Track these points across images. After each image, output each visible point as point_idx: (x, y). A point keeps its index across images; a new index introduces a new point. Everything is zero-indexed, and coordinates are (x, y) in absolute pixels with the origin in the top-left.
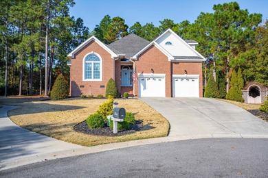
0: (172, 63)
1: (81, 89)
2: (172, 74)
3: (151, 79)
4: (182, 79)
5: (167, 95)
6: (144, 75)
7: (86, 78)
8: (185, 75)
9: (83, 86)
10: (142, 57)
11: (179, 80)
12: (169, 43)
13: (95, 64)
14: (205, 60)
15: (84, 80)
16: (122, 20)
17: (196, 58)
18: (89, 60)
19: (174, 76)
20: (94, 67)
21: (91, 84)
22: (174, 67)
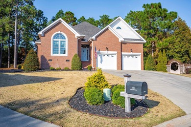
0: (122, 43)
1: (49, 62)
2: (121, 52)
3: (106, 55)
4: (129, 56)
5: (118, 68)
6: (101, 52)
7: (54, 53)
8: (131, 53)
9: (51, 60)
10: (99, 37)
11: (127, 57)
12: (119, 28)
13: (61, 42)
14: (146, 42)
15: (52, 55)
16: (72, 13)
17: (139, 40)
19: (123, 53)
21: (58, 58)
22: (123, 46)
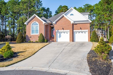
0: (73, 24)
1: (30, 38)
2: (73, 30)
3: (63, 33)
4: (79, 32)
6: (59, 31)
8: (80, 30)
9: (31, 37)
10: (58, 22)
11: (78, 33)
12: (72, 15)
14: (91, 22)
15: (31, 34)
17: (86, 21)
18: (34, 25)
19: (74, 31)
20: (36, 28)
21: (34, 36)
22: (74, 27)
